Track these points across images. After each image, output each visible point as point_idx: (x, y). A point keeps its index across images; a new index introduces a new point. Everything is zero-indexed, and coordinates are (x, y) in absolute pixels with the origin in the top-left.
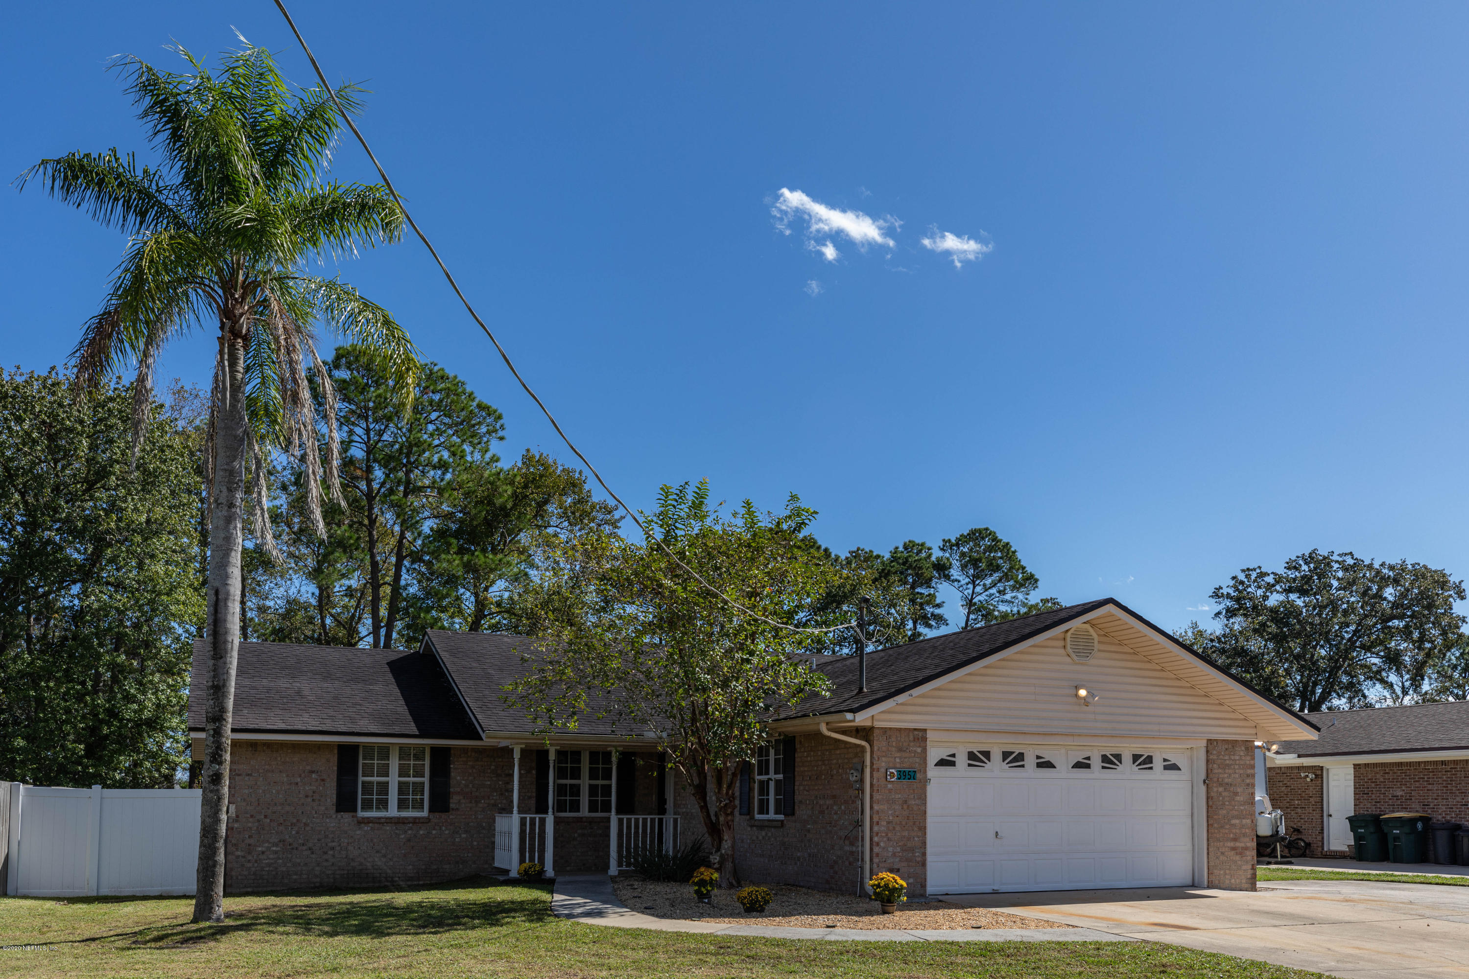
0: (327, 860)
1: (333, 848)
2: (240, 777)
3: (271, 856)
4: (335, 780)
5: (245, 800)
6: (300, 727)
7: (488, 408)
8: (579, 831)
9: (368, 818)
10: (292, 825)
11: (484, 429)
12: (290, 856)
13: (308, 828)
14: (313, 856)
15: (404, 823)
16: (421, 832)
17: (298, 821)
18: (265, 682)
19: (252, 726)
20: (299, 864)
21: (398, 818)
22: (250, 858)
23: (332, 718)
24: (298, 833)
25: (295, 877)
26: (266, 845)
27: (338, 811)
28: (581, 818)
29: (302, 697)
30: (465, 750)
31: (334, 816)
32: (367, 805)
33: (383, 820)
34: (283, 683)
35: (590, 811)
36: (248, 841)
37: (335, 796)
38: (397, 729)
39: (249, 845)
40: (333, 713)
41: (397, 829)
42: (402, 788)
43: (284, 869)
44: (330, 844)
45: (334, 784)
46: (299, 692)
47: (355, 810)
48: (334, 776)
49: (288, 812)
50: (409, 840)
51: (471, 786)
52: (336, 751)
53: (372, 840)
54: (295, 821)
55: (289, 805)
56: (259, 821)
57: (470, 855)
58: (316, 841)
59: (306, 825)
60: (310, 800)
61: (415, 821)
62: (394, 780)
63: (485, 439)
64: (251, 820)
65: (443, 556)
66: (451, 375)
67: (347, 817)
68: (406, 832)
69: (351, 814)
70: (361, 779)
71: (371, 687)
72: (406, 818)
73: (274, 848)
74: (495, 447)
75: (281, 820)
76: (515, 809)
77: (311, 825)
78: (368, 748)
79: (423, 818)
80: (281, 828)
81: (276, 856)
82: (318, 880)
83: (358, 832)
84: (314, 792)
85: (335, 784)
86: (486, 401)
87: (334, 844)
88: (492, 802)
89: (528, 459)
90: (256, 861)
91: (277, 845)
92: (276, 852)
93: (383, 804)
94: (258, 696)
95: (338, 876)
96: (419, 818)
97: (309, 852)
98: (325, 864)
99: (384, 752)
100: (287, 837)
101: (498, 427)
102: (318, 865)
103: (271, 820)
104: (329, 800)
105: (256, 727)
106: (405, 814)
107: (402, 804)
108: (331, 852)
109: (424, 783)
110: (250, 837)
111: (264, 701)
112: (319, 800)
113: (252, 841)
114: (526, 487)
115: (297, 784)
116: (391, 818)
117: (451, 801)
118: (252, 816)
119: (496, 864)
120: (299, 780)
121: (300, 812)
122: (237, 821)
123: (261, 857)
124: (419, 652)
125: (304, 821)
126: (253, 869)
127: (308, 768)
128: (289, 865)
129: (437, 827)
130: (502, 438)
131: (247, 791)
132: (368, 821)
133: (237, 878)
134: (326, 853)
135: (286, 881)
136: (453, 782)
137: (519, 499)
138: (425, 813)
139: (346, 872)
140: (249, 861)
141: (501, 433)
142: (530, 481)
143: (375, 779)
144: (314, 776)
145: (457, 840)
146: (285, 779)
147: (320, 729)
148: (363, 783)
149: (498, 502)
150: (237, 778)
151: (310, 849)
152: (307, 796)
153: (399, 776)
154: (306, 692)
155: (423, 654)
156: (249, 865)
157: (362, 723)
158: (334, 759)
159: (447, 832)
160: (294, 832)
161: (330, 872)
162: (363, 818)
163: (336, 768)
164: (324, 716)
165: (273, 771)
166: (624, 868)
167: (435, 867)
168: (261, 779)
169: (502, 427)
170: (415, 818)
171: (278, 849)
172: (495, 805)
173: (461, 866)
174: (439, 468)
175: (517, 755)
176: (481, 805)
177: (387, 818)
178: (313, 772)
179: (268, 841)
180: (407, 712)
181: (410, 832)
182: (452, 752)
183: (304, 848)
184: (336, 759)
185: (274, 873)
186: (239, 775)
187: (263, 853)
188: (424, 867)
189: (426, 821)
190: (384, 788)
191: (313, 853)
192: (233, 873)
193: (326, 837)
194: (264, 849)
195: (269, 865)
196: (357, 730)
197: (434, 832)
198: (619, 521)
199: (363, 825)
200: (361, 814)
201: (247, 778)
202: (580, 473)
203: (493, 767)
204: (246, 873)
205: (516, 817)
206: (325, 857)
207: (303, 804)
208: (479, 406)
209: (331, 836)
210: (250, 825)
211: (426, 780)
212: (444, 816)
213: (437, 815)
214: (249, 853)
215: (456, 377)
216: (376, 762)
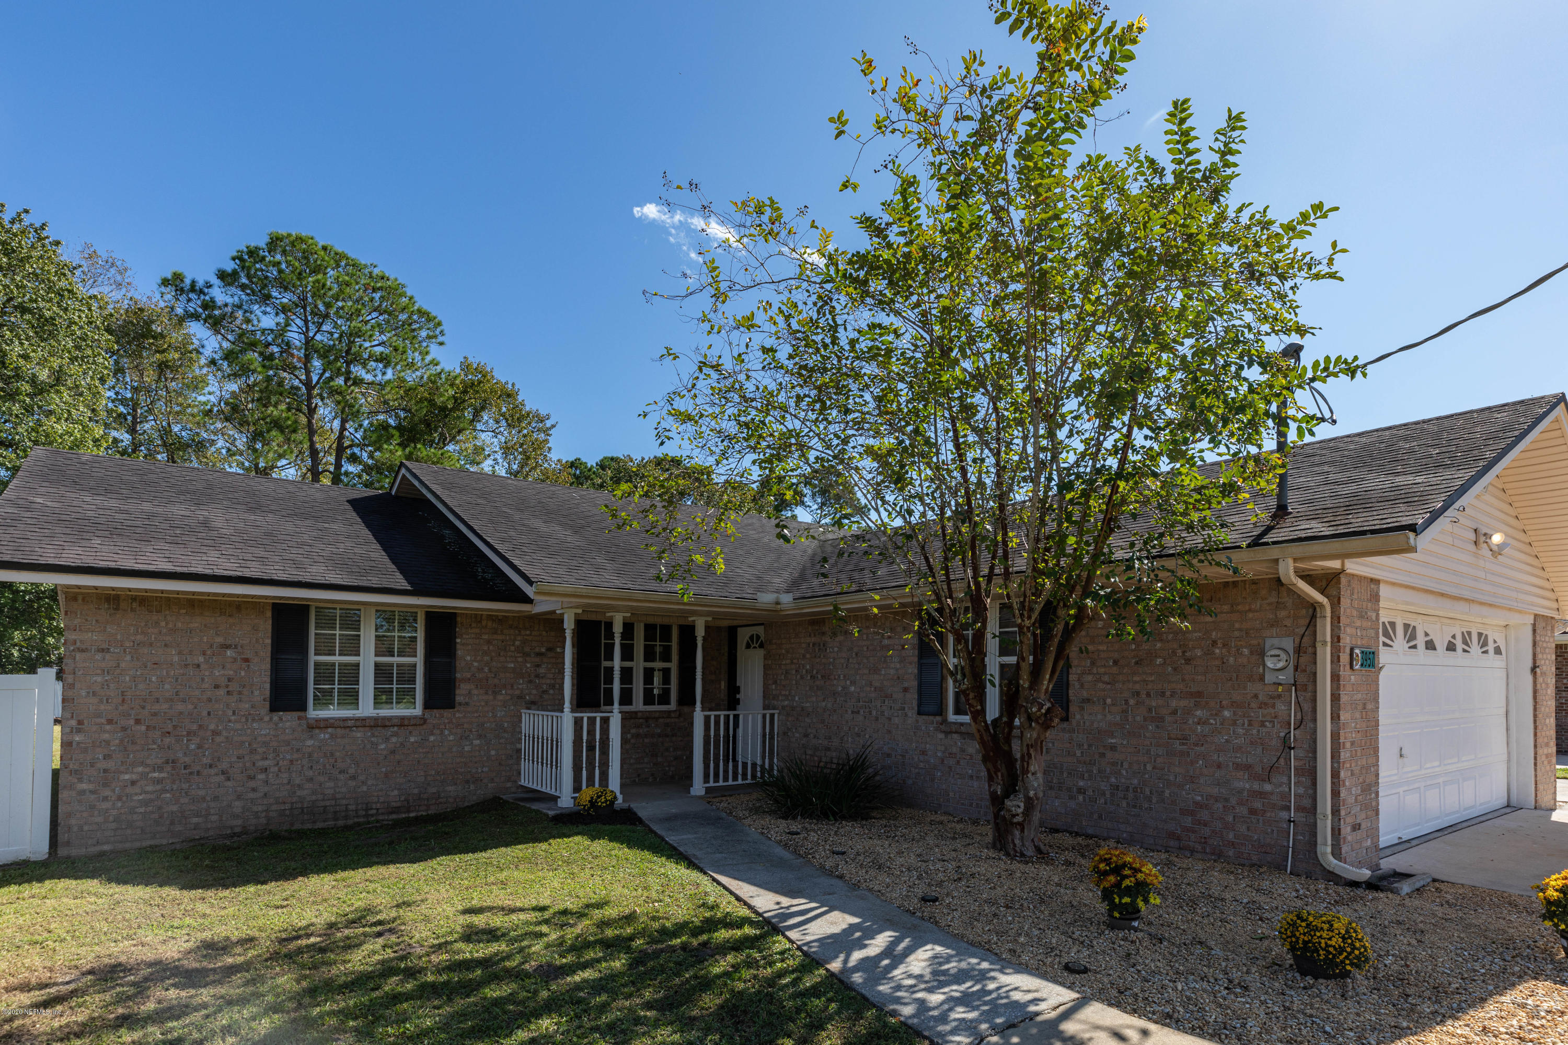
0: (254, 790)
1: (265, 770)
2: (84, 655)
3: (150, 788)
4: (269, 659)
5: (94, 694)
6: (200, 570)
7: (428, 314)
8: (633, 731)
9: (326, 720)
10: (189, 734)
11: (424, 334)
12: (185, 786)
13: (218, 739)
14: (229, 784)
15: (385, 726)
16: (412, 739)
17: (200, 726)
18: (147, 506)
19: (103, 564)
20: (204, 799)
21: (376, 719)
22: (107, 792)
23: (262, 560)
24: (200, 747)
25: (195, 820)
26: (140, 769)
27: (274, 708)
28: (636, 713)
29: (210, 529)
30: (477, 617)
31: (267, 718)
32: (323, 699)
33: (350, 723)
34: (179, 510)
35: (645, 704)
36: (102, 765)
37: (268, 686)
38: (374, 582)
39: (105, 771)
40: (263, 554)
41: (373, 735)
42: (382, 672)
43: (175, 808)
44: (261, 764)
45: (267, 665)
46: (206, 524)
47: (303, 708)
48: (266, 652)
49: (181, 713)
50: (393, 752)
51: (486, 670)
52: (269, 614)
53: (332, 754)
54: (195, 727)
55: (184, 701)
56: (124, 729)
57: (486, 769)
58: (234, 759)
59: (215, 733)
60: (222, 692)
61: (402, 722)
62: (367, 659)
63: (425, 344)
64: (108, 727)
65: (385, 446)
66: (392, 277)
67: (289, 719)
68: (387, 739)
69: (296, 714)
70: (313, 658)
71: (326, 525)
72: (390, 719)
73: (156, 775)
74: (435, 351)
75: (169, 728)
76: (567, 705)
77: (225, 733)
78: (323, 609)
79: (415, 717)
80: (167, 740)
81: (159, 787)
82: (239, 822)
83: (310, 743)
84: (229, 680)
85: (269, 666)
86: (426, 307)
87: (266, 763)
88: (517, 692)
89: (466, 367)
90: (119, 798)
91: (160, 769)
92: (159, 781)
93: (351, 697)
94: (129, 523)
95: (272, 814)
96: (409, 718)
97: (222, 777)
98: (251, 795)
99: (351, 619)
100: (180, 755)
101: (437, 332)
102: (239, 798)
103: (148, 728)
104: (257, 693)
105: (112, 565)
106: (385, 712)
107: (382, 696)
108: (262, 776)
109: (415, 666)
110: (107, 757)
111: (139, 530)
112: (240, 693)
113: (110, 765)
114: (465, 392)
115: (198, 666)
116: (364, 719)
117: (457, 692)
118: (110, 722)
119: (522, 783)
120: (201, 659)
121: (205, 713)
122: (79, 731)
123: (130, 790)
124: (389, 494)
125: (212, 727)
126: (115, 812)
127: (220, 640)
128: (184, 800)
129: (437, 732)
130: (441, 344)
131: (99, 679)
132: (326, 724)
133: (81, 828)
134: (251, 778)
135: (178, 828)
136: (460, 664)
137: (459, 403)
138: (418, 711)
139: (287, 806)
140: (105, 799)
141: (440, 339)
142: (469, 387)
143: (337, 659)
144: (229, 653)
145: (467, 748)
146: (176, 659)
147: (240, 574)
148: (317, 664)
149: (439, 401)
150: (78, 656)
151: (223, 773)
152: (217, 687)
153: (376, 655)
154: (218, 522)
155: (396, 497)
156: (105, 805)
157: (314, 569)
158: (265, 626)
159: (451, 738)
160: (193, 747)
161: (260, 808)
162: (318, 720)
163: (269, 641)
164: (249, 556)
165: (151, 644)
166: (711, 784)
167: (434, 790)
168: (128, 658)
169: (441, 332)
170: (403, 718)
171: (162, 775)
172: (520, 697)
173: (472, 787)
174: (381, 361)
175: (569, 625)
176: (500, 697)
177: (357, 719)
178: (228, 647)
179: (142, 764)
180: (386, 560)
181: (394, 740)
182: (459, 619)
183: (213, 771)
184: (269, 627)
185: (156, 816)
186: (83, 651)
187: (133, 783)
188: (416, 791)
189: (420, 722)
190: (351, 674)
191: (228, 779)
192: (73, 822)
193: (253, 751)
194: (134, 777)
195: (146, 803)
196: (308, 578)
197: (432, 738)
198: (550, 429)
199: (317, 731)
200: (314, 713)
201: (99, 656)
202: (513, 385)
203: (517, 643)
204: (99, 819)
205: (567, 718)
206: (252, 784)
207: (210, 700)
208: (419, 311)
209: (260, 750)
210: (106, 736)
211: (419, 660)
212: (447, 713)
213: (436, 712)
214: (105, 785)
215: (396, 280)
216: (338, 632)
